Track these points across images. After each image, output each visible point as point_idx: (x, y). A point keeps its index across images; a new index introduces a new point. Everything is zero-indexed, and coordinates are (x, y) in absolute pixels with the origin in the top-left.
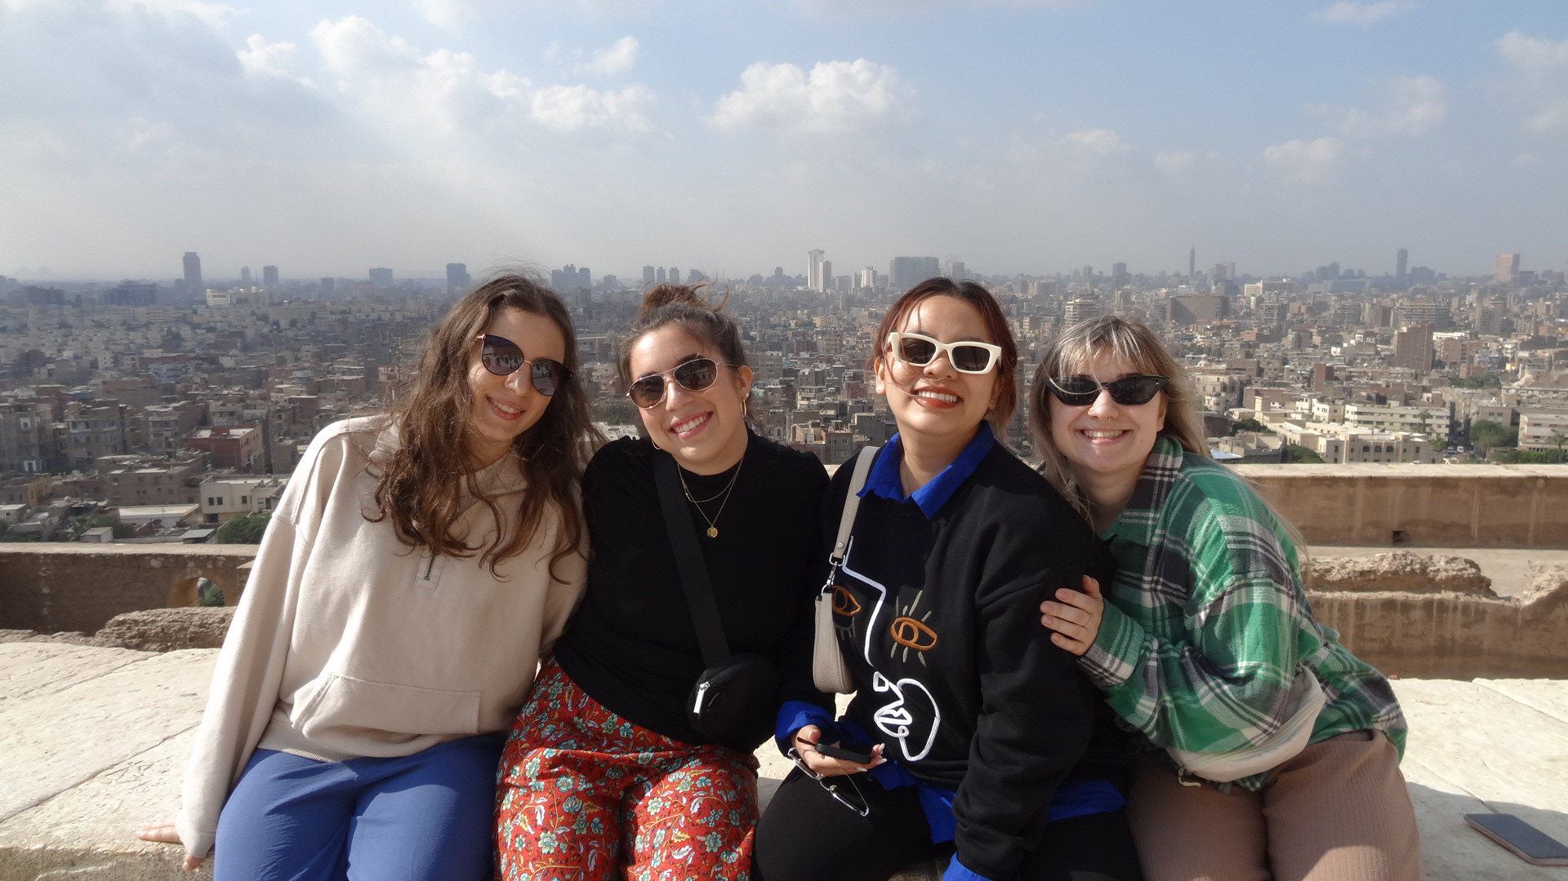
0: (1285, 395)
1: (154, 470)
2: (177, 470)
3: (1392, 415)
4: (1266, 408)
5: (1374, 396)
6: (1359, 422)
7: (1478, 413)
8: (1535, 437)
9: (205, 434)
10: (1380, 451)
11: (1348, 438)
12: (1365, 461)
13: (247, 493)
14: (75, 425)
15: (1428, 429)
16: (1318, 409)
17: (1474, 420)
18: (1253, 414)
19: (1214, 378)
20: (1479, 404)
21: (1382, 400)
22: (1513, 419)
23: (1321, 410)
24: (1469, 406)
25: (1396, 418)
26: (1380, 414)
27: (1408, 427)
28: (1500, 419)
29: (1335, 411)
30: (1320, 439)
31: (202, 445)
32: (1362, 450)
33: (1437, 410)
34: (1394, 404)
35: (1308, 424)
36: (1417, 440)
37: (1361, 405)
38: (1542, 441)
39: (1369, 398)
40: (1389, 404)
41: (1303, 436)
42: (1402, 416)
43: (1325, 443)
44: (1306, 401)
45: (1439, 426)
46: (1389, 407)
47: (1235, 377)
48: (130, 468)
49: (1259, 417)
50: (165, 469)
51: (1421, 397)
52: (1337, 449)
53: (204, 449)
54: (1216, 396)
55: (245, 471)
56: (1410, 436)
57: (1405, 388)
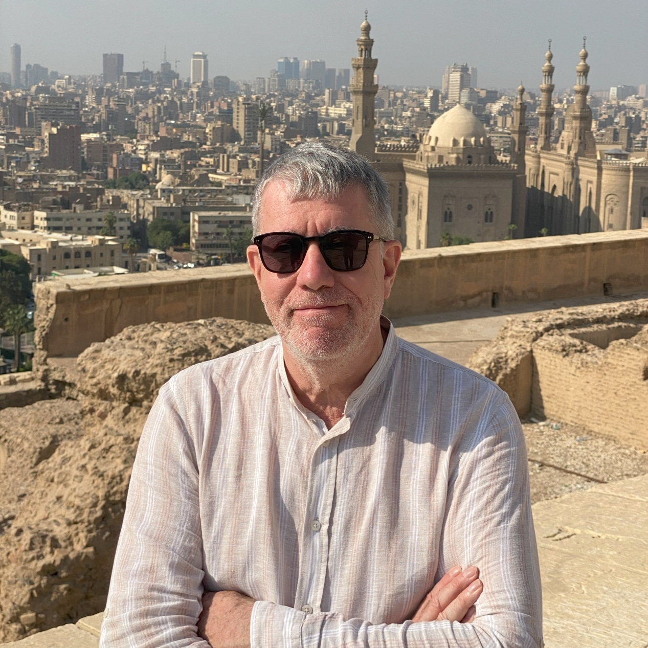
3: (79, 219)
5: (57, 200)
6: (51, 228)
7: (152, 214)
8: (205, 234)
10: (80, 257)
11: (50, 246)
12: (67, 268)
15: (113, 232)
16: (6, 216)
17: (149, 220)
20: (154, 205)
21: (66, 205)
22: (182, 218)
23: (8, 217)
24: (143, 207)
26: (68, 219)
27: (94, 231)
28: (172, 218)
30: (22, 247)
32: (63, 256)
33: (119, 212)
34: (78, 208)
36: (110, 243)
37: (48, 210)
38: (211, 238)
39: (54, 203)
40: (74, 209)
42: (89, 220)
43: (28, 252)
45: (121, 228)
46: (74, 211)
52: (39, 257)
56: (104, 239)
57: (81, 191)
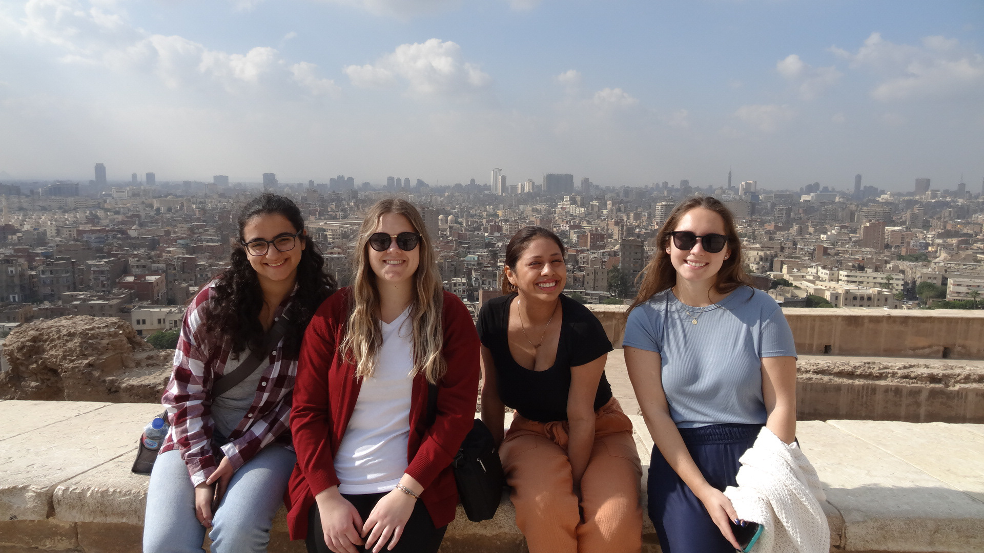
0: (800, 264)
1: (100, 302)
2: (115, 302)
3: (868, 277)
4: (790, 271)
5: (857, 265)
6: (848, 281)
7: (921, 277)
8: (957, 293)
9: (130, 279)
10: (864, 300)
11: (844, 292)
12: (854, 306)
13: (162, 317)
14: (43, 272)
15: (890, 287)
16: (822, 273)
17: (918, 281)
18: (783, 275)
19: (755, 253)
20: (922, 272)
21: (861, 268)
22: (943, 281)
23: (824, 273)
24: (915, 273)
25: (871, 279)
26: (861, 277)
27: (878, 285)
28: (935, 281)
29: (833, 275)
30: (826, 291)
31: (129, 285)
32: (852, 299)
33: (896, 275)
34: (869, 271)
35: (817, 282)
36: (886, 293)
37: (849, 271)
38: (962, 295)
39: (854, 266)
40: (866, 271)
41: (816, 290)
42: (875, 278)
43: (830, 294)
44: (815, 268)
45: (897, 285)
46: (866, 273)
47: (768, 252)
48: (84, 300)
49: (786, 277)
50: (107, 301)
51: (886, 267)
52: (837, 298)
53: (131, 289)
54: (757, 264)
55: (156, 303)
56: (881, 291)
57: (874, 261)
